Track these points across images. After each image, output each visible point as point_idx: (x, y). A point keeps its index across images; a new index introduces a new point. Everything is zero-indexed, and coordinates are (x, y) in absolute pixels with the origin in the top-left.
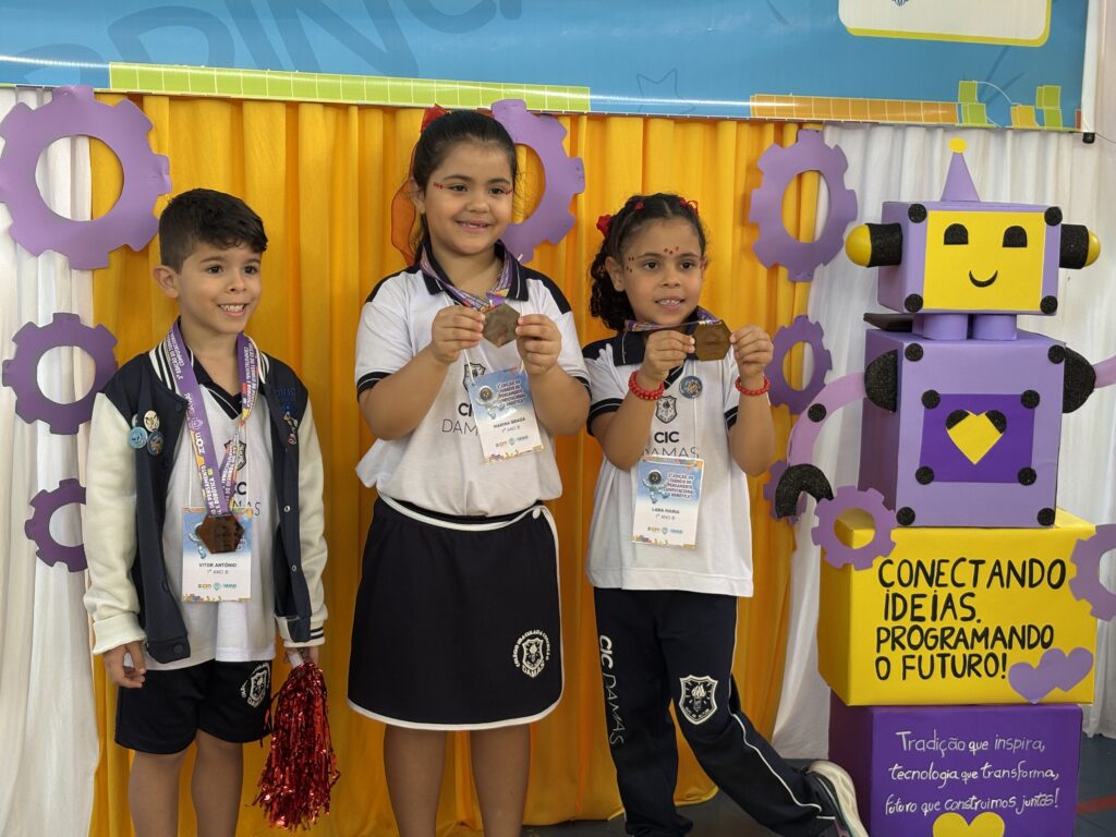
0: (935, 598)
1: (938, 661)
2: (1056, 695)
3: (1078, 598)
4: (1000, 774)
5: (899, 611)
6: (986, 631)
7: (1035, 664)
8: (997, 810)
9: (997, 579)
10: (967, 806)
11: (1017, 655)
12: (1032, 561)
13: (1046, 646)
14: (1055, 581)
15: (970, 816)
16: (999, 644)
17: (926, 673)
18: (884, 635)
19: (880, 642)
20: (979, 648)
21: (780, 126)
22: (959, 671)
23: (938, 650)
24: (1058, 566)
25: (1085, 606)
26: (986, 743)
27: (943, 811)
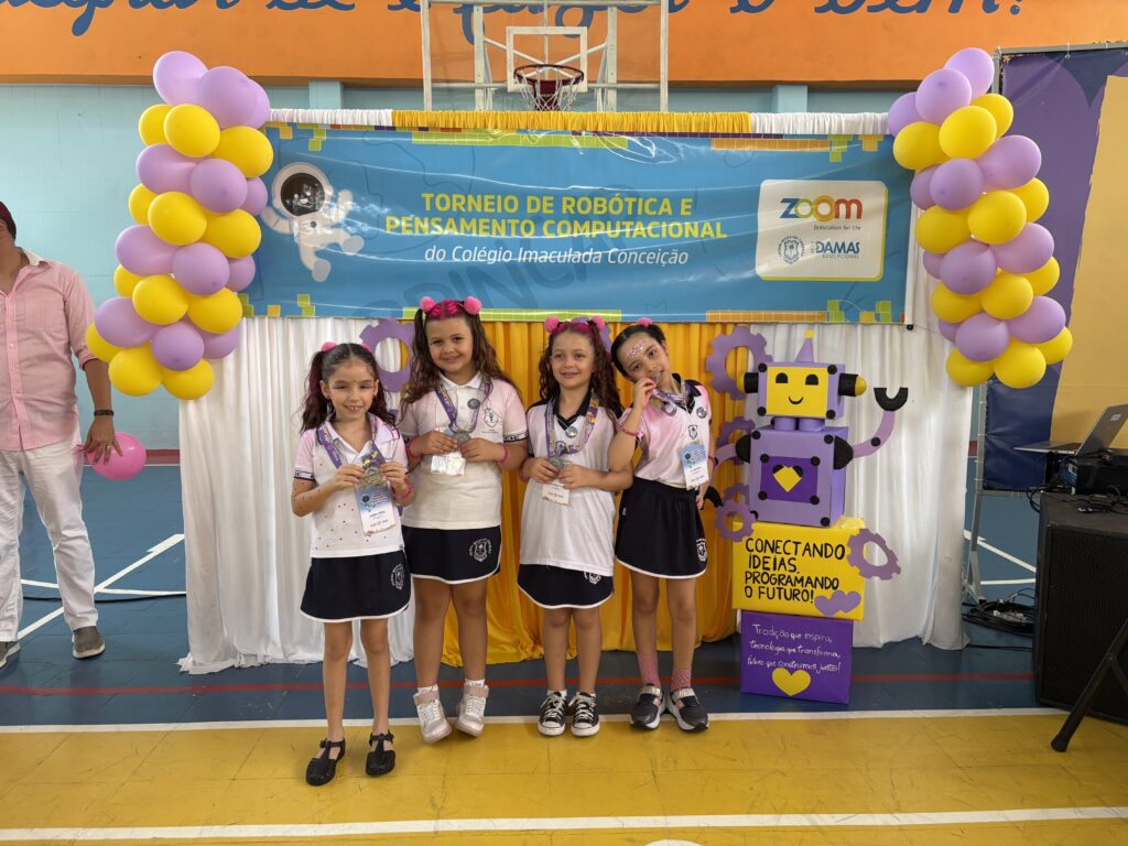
0: (775, 559)
1: (777, 591)
2: (840, 614)
3: (852, 565)
4: (808, 651)
5: (757, 564)
6: (802, 579)
7: (829, 598)
8: (806, 670)
9: (807, 552)
10: (789, 666)
11: (818, 592)
12: (826, 544)
13: (834, 588)
14: (839, 555)
15: (792, 671)
16: (809, 585)
17: (771, 596)
18: (749, 575)
19: (747, 579)
20: (799, 586)
21: (724, 325)
22: (788, 596)
23: (777, 585)
24: (840, 549)
25: (856, 570)
26: (799, 636)
27: (777, 667)
